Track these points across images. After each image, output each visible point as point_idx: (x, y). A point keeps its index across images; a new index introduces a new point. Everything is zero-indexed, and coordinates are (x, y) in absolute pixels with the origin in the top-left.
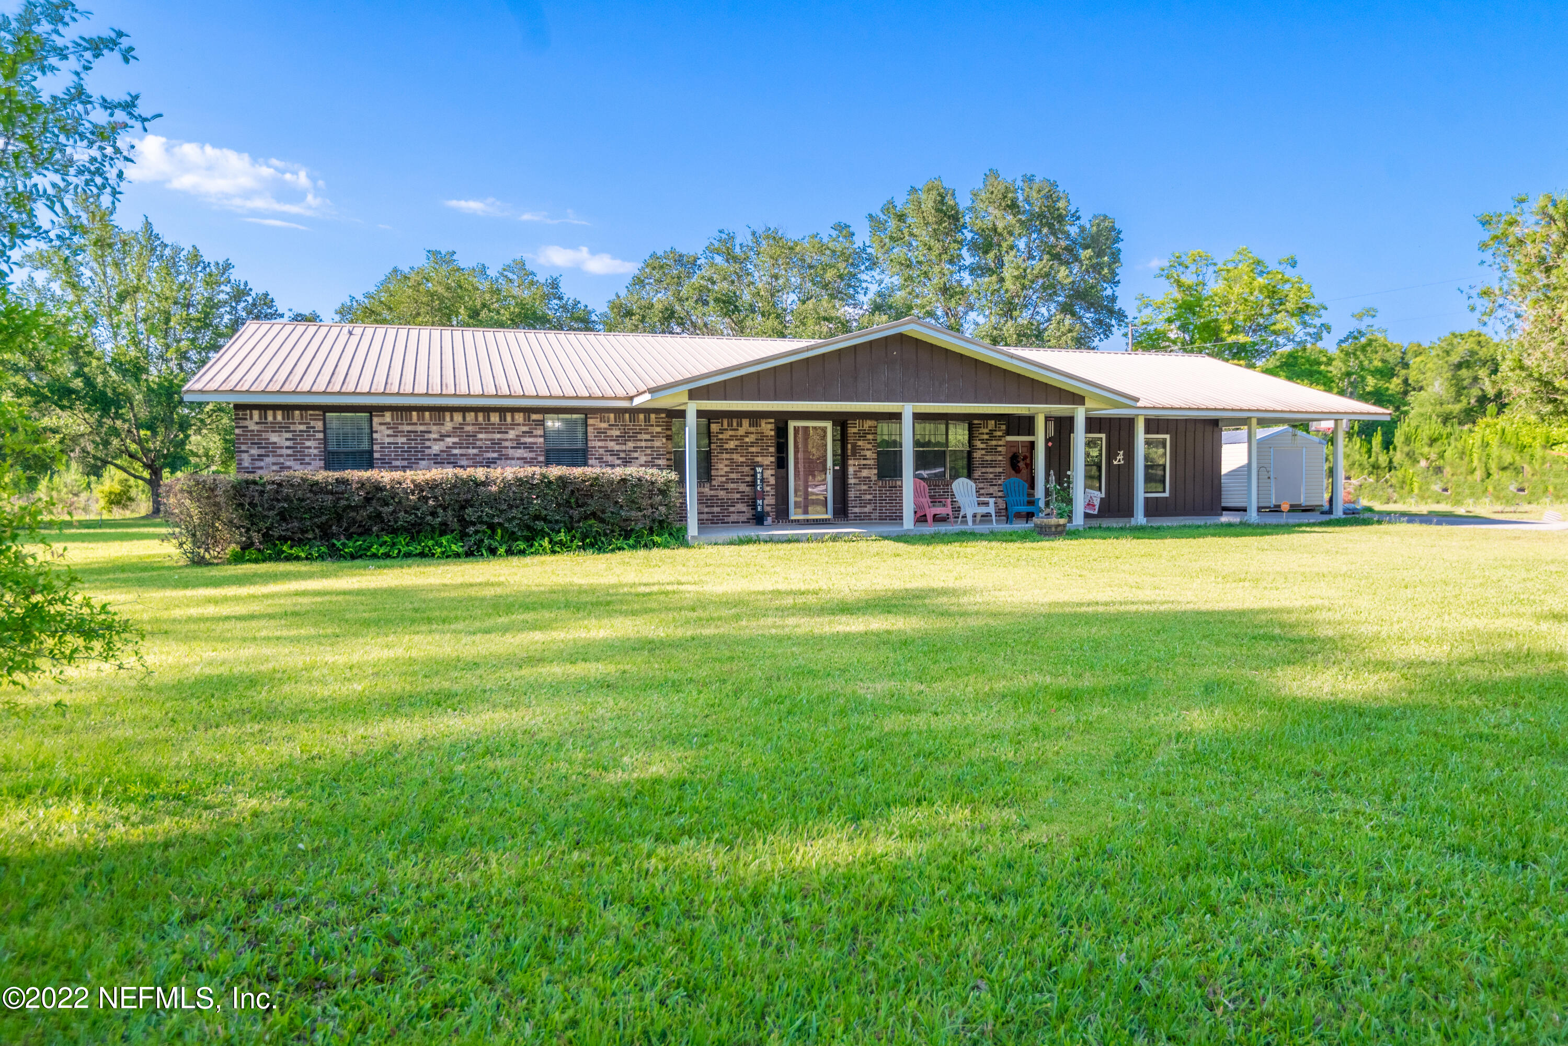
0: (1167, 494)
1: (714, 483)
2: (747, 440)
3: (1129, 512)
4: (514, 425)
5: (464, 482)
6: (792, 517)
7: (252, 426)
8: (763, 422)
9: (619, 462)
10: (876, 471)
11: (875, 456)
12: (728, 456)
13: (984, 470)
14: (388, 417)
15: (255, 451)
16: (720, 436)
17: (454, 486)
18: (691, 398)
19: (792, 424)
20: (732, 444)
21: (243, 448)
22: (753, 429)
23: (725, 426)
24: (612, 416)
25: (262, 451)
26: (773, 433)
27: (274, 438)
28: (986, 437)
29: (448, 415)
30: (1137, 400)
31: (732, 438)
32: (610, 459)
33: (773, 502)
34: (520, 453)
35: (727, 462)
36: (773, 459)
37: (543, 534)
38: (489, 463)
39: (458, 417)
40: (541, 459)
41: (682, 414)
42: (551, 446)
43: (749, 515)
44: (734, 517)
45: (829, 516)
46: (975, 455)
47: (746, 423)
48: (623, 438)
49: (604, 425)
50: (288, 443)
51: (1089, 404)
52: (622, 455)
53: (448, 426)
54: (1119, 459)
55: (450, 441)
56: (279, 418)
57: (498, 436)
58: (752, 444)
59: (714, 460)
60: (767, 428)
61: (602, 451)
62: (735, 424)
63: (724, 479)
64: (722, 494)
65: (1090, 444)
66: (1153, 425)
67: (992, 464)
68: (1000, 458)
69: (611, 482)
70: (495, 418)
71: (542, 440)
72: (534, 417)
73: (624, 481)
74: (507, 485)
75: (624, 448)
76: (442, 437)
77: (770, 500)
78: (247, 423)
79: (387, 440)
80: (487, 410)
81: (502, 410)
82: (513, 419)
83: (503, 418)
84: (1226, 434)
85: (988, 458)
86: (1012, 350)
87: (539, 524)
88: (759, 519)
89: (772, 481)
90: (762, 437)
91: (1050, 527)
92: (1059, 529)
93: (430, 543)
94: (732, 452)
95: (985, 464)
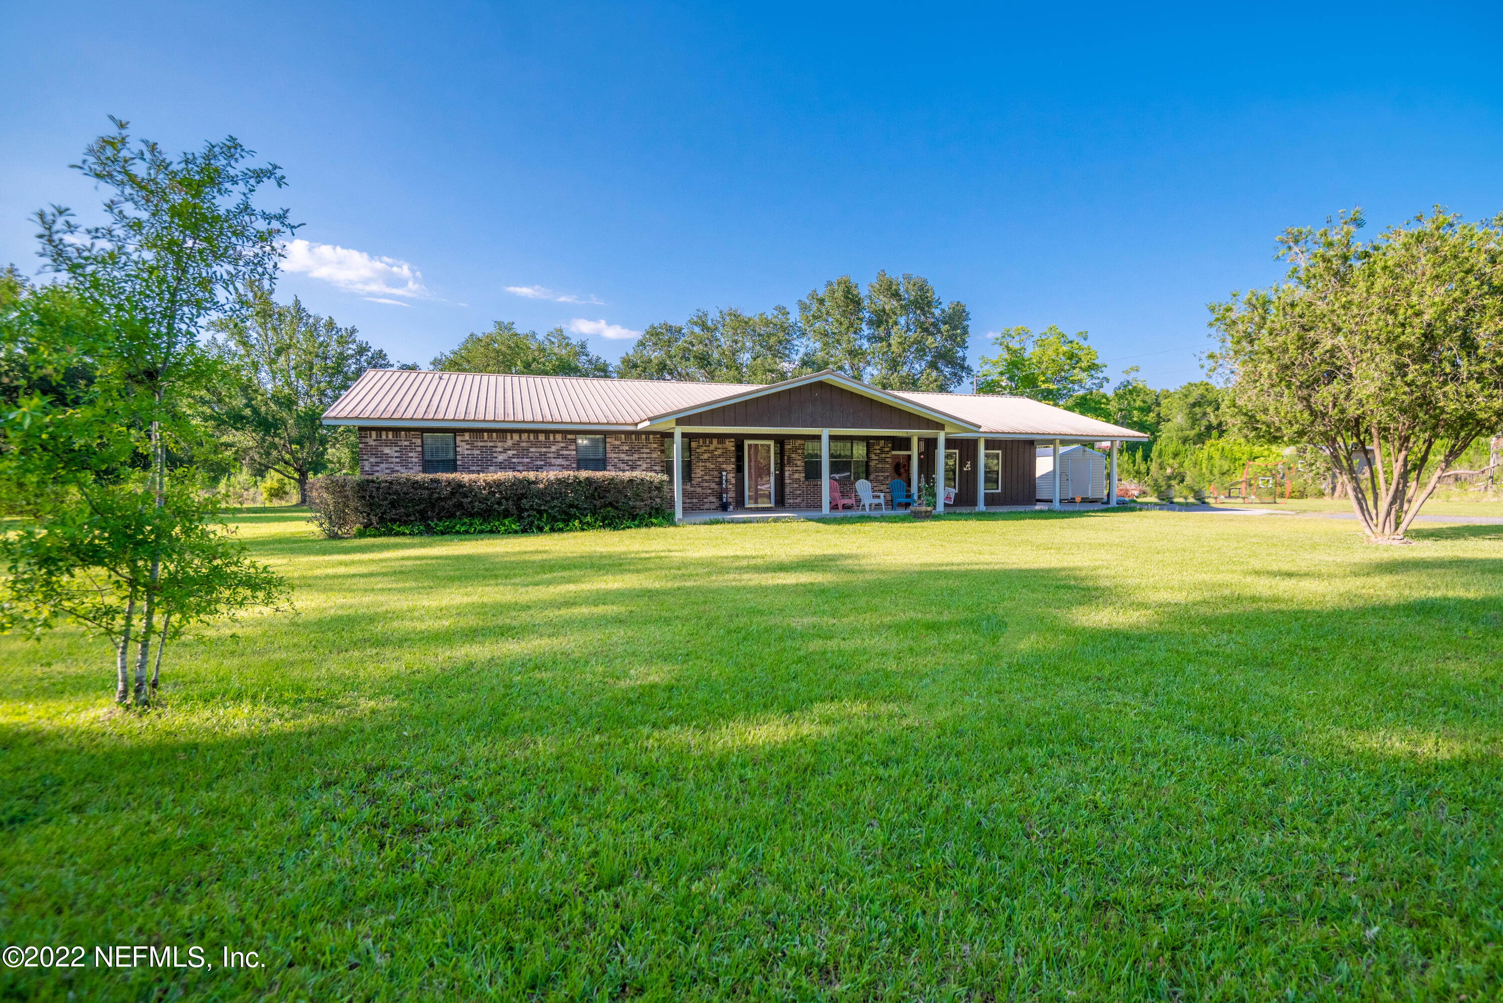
0: (999, 491)
1: (693, 482)
2: (716, 453)
3: (974, 503)
4: (555, 442)
5: (521, 481)
6: (747, 506)
7: (372, 443)
8: (727, 441)
9: (628, 467)
10: (804, 474)
11: (803, 464)
12: (703, 464)
13: (877, 474)
14: (467, 436)
15: (373, 460)
16: (698, 450)
17: (514, 484)
18: (677, 424)
19: (747, 443)
20: (706, 456)
21: (365, 457)
22: (720, 446)
23: (701, 443)
24: (623, 436)
25: (378, 460)
26: (733, 448)
27: (387, 450)
28: (878, 451)
29: (509, 435)
30: (980, 427)
31: (705, 452)
32: (622, 465)
33: (734, 495)
34: (559, 461)
35: (702, 468)
36: (733, 466)
37: (575, 517)
38: (538, 468)
39: (516, 437)
40: (574, 465)
41: (671, 435)
42: (581, 457)
43: (717, 504)
44: (707, 506)
45: (772, 505)
46: (871, 463)
47: (715, 441)
48: (630, 452)
49: (618, 442)
50: (397, 454)
51: (947, 430)
52: (630, 463)
53: (509, 443)
54: (968, 467)
55: (510, 453)
56: (390, 436)
57: (544, 450)
58: (720, 457)
59: (694, 467)
60: (730, 445)
61: (616, 460)
62: (707, 442)
63: (700, 479)
64: (699, 490)
65: (948, 456)
66: (991, 444)
67: (882, 470)
69: (622, 482)
70: (542, 437)
71: (574, 452)
72: (569, 437)
73: (631, 481)
74: (550, 483)
75: (631, 458)
76: (505, 450)
77: (732, 494)
78: (368, 440)
79: (466, 452)
80: (536, 432)
81: (547, 432)
82: (554, 438)
83: (547, 438)
84: (1039, 450)
85: (880, 466)
86: (896, 393)
87: (573, 510)
88: (724, 507)
89: (733, 481)
90: (726, 451)
91: (921, 512)
93: (497, 523)
94: (705, 461)
95: (877, 470)
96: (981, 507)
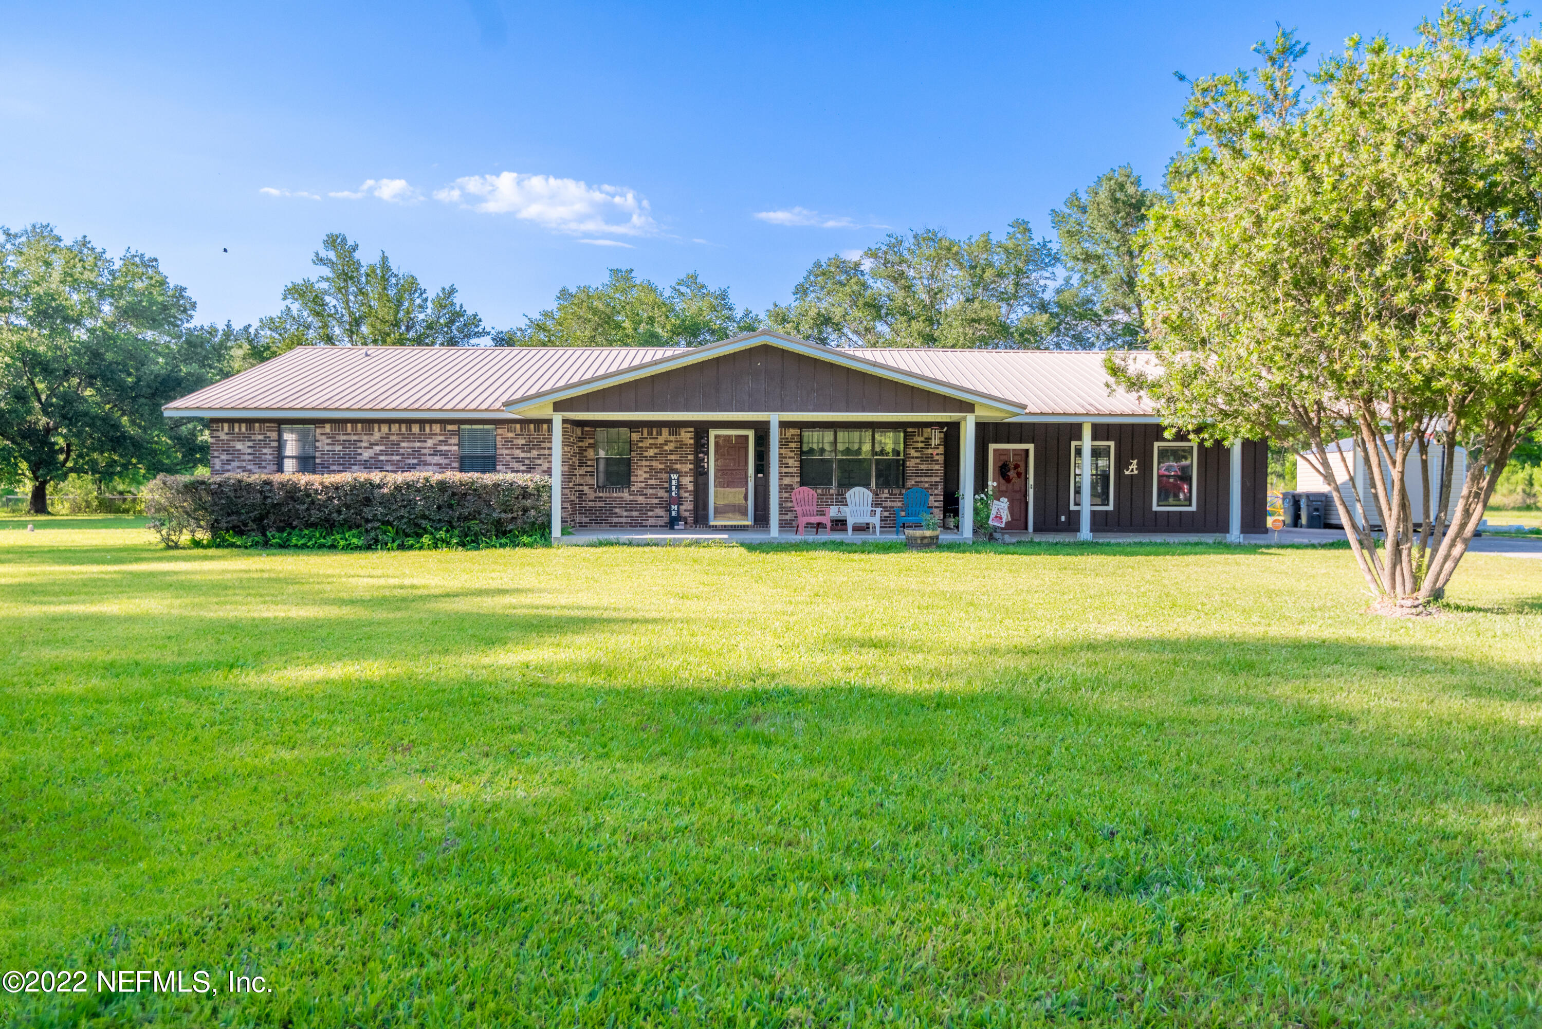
0: (1193, 508)
1: (633, 488)
2: (666, 448)
4: (432, 434)
5: (362, 485)
6: (712, 523)
7: (224, 437)
8: (683, 431)
9: (524, 468)
10: (798, 479)
11: (798, 464)
12: (647, 463)
13: (918, 479)
14: (328, 428)
15: (224, 457)
16: (640, 444)
17: (353, 487)
18: (555, 410)
19: (713, 433)
20: (651, 452)
21: (216, 454)
22: (672, 438)
23: (645, 435)
24: (518, 426)
25: (230, 457)
26: (692, 441)
27: (239, 446)
28: (920, 445)
29: (376, 426)
30: (1024, 407)
31: (651, 446)
32: (516, 465)
33: (691, 507)
34: (437, 459)
35: (647, 469)
36: (692, 466)
37: (427, 531)
38: (411, 468)
39: (385, 428)
40: (455, 465)
42: (466, 453)
43: (667, 520)
44: (651, 522)
45: (749, 523)
46: (908, 464)
47: (665, 431)
48: (527, 447)
49: (511, 435)
50: (250, 451)
51: (977, 412)
52: (527, 462)
53: (377, 436)
54: (1133, 467)
55: (378, 448)
56: (243, 429)
57: (418, 444)
58: (671, 452)
59: (634, 467)
60: (687, 437)
61: (508, 458)
62: (655, 433)
63: (643, 485)
64: (641, 499)
65: (1096, 453)
67: (928, 473)
68: (937, 467)
69: (485, 487)
70: (415, 428)
71: (456, 448)
72: (449, 427)
73: (496, 486)
74: (398, 488)
75: (528, 455)
76: (372, 445)
77: (687, 506)
78: (220, 434)
79: (327, 448)
80: (409, 422)
81: (422, 422)
82: (431, 430)
83: (422, 429)
85: (924, 467)
87: (424, 523)
88: (671, 524)
89: (691, 487)
90: (681, 445)
92: (925, 541)
93: (338, 537)
94: (651, 459)
95: (918, 473)
96: (1085, 533)
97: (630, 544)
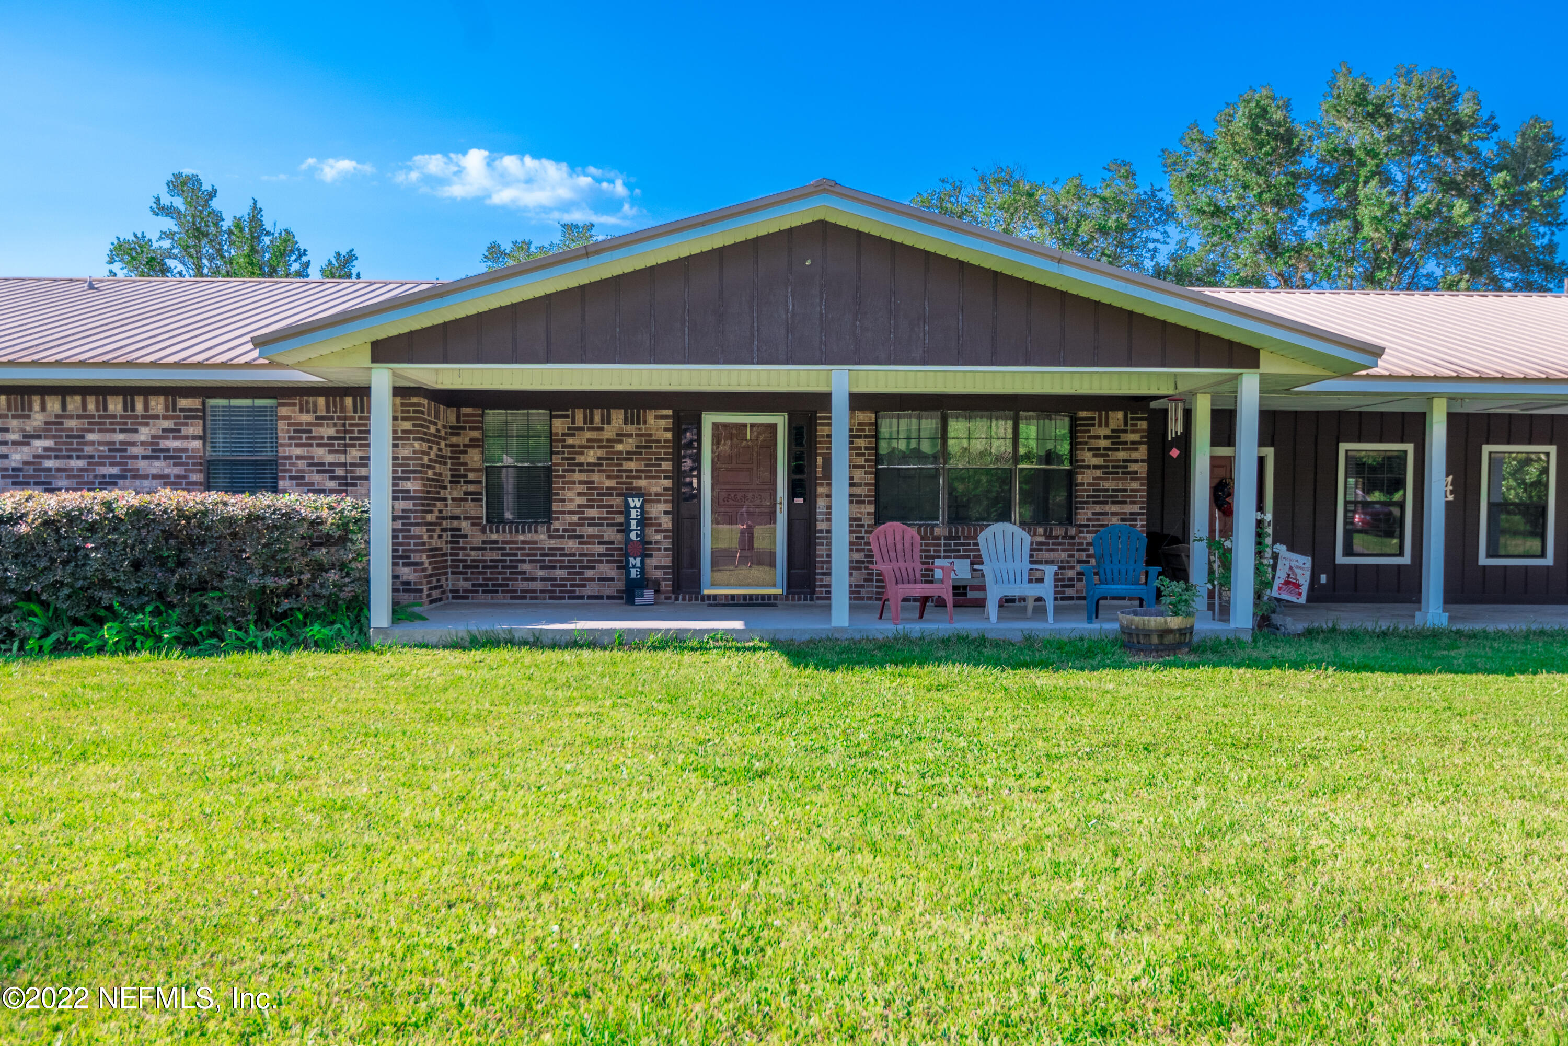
0: (1549, 559)
1: (556, 525)
2: (620, 447)
4: (149, 417)
6: (706, 596)
8: (651, 416)
9: (332, 484)
10: (871, 508)
11: (870, 479)
12: (583, 477)
13: (1098, 508)
16: (570, 441)
18: (376, 358)
19: (709, 420)
20: (591, 456)
22: (630, 429)
23: (579, 422)
24: (321, 401)
26: (669, 435)
28: (1103, 443)
29: (37, 400)
30: (1378, 353)
31: (590, 444)
32: (316, 478)
33: (665, 561)
34: (158, 466)
35: (582, 489)
36: (668, 483)
37: (112, 613)
38: (108, 483)
39: (54, 404)
40: (196, 477)
42: (220, 455)
43: (621, 585)
44: (592, 588)
45: (779, 590)
46: (1079, 479)
47: (618, 413)
48: (339, 441)
49: (307, 418)
52: (340, 472)
53: (37, 419)
55: (39, 444)
57: (121, 437)
58: (629, 458)
59: (558, 484)
60: (660, 424)
61: (302, 464)
62: (597, 419)
63: (575, 518)
64: (571, 545)
66: (1524, 427)
67: (1115, 497)
68: (1135, 485)
70: (115, 405)
71: (197, 444)
72: (184, 403)
73: (252, 518)
74: (46, 523)
75: (342, 458)
76: (27, 438)
77: (661, 559)
80: (102, 392)
81: (128, 392)
82: (146, 407)
83: (129, 406)
85: (1109, 485)
87: (106, 597)
88: (631, 594)
89: (667, 523)
90: (647, 443)
94: (590, 468)
95: (1100, 496)
97: (536, 642)
